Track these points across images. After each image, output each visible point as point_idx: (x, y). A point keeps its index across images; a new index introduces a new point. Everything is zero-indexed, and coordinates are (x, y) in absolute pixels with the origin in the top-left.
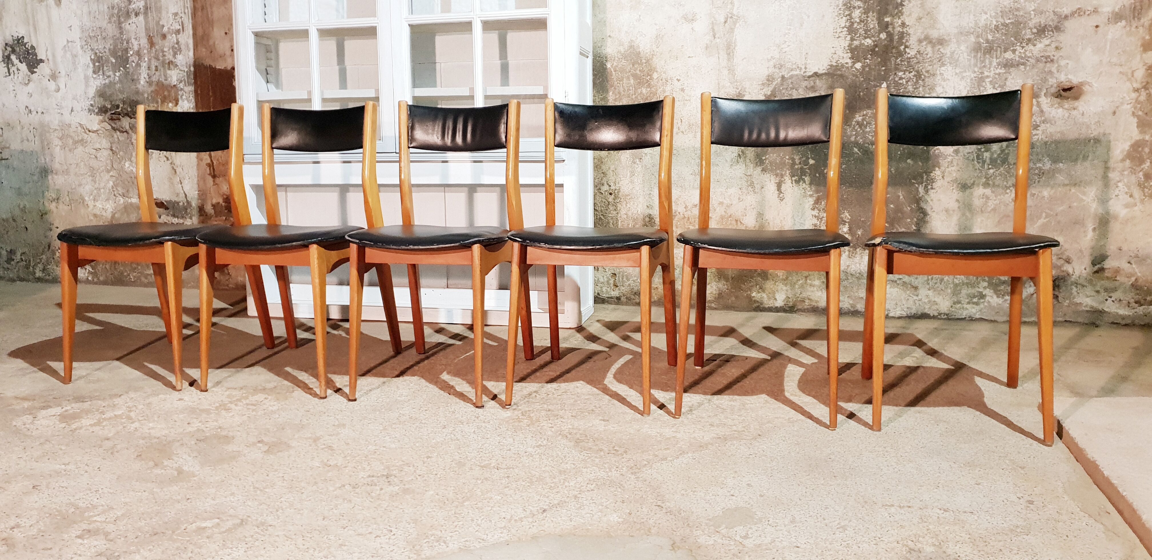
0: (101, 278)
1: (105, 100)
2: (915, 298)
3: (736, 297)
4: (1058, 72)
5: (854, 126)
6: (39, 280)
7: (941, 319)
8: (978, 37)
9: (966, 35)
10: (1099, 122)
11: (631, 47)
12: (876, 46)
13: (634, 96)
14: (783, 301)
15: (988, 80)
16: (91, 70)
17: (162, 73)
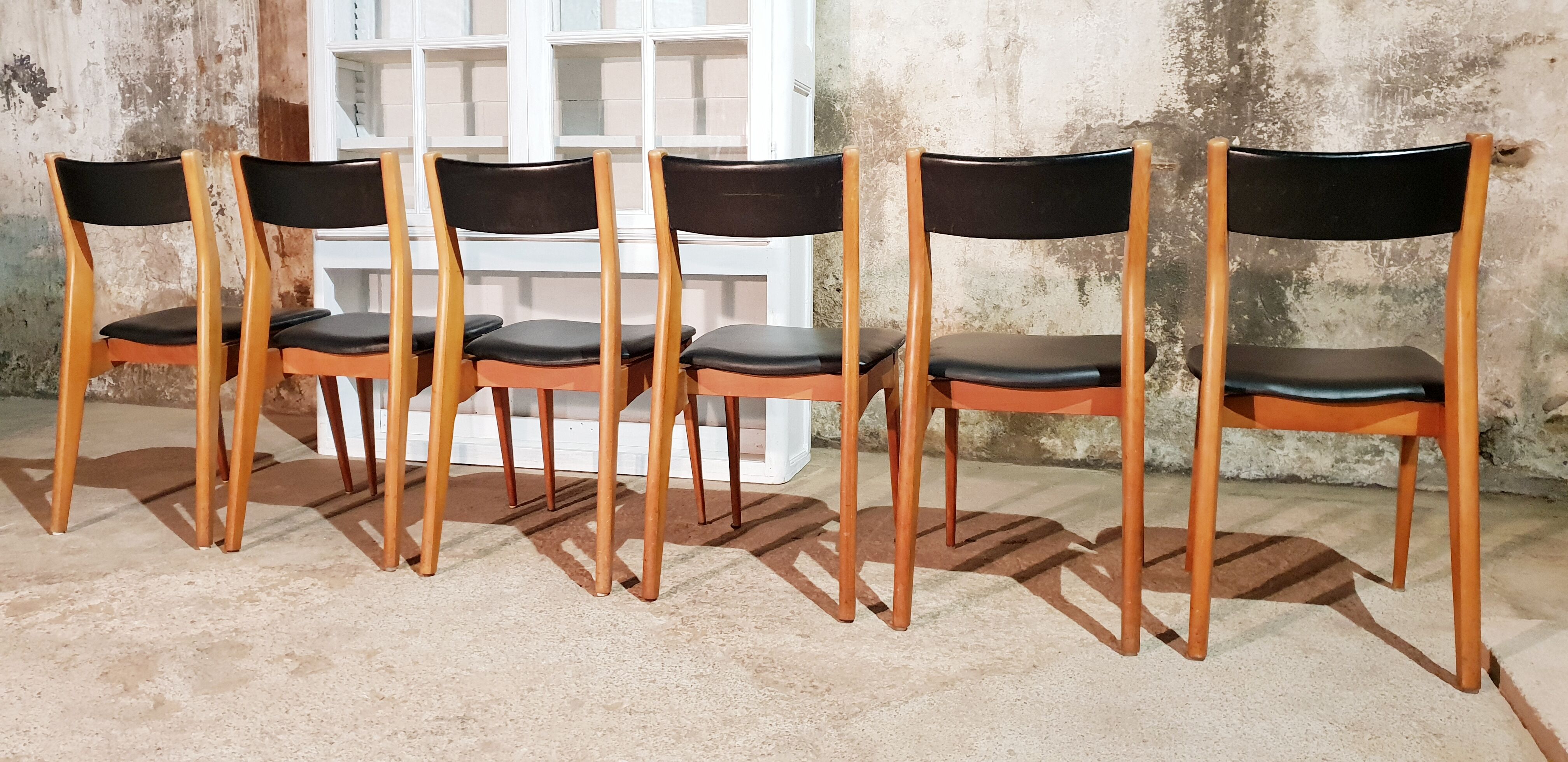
0: (126, 395)
1: (137, 145)
2: (1279, 452)
3: (1017, 444)
4: (1494, 125)
5: (1192, 200)
6: (42, 395)
7: (1317, 484)
8: (1375, 73)
9: (1358, 71)
10: (1555, 200)
11: (870, 81)
12: (1225, 84)
13: (873, 152)
14: (1086, 452)
15: (1390, 136)
16: (119, 104)
17: (216, 109)
